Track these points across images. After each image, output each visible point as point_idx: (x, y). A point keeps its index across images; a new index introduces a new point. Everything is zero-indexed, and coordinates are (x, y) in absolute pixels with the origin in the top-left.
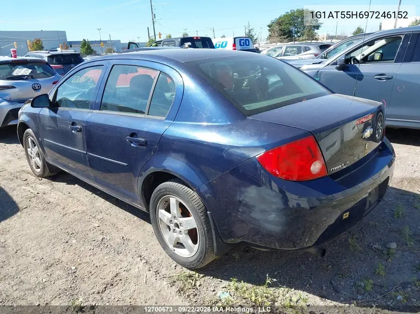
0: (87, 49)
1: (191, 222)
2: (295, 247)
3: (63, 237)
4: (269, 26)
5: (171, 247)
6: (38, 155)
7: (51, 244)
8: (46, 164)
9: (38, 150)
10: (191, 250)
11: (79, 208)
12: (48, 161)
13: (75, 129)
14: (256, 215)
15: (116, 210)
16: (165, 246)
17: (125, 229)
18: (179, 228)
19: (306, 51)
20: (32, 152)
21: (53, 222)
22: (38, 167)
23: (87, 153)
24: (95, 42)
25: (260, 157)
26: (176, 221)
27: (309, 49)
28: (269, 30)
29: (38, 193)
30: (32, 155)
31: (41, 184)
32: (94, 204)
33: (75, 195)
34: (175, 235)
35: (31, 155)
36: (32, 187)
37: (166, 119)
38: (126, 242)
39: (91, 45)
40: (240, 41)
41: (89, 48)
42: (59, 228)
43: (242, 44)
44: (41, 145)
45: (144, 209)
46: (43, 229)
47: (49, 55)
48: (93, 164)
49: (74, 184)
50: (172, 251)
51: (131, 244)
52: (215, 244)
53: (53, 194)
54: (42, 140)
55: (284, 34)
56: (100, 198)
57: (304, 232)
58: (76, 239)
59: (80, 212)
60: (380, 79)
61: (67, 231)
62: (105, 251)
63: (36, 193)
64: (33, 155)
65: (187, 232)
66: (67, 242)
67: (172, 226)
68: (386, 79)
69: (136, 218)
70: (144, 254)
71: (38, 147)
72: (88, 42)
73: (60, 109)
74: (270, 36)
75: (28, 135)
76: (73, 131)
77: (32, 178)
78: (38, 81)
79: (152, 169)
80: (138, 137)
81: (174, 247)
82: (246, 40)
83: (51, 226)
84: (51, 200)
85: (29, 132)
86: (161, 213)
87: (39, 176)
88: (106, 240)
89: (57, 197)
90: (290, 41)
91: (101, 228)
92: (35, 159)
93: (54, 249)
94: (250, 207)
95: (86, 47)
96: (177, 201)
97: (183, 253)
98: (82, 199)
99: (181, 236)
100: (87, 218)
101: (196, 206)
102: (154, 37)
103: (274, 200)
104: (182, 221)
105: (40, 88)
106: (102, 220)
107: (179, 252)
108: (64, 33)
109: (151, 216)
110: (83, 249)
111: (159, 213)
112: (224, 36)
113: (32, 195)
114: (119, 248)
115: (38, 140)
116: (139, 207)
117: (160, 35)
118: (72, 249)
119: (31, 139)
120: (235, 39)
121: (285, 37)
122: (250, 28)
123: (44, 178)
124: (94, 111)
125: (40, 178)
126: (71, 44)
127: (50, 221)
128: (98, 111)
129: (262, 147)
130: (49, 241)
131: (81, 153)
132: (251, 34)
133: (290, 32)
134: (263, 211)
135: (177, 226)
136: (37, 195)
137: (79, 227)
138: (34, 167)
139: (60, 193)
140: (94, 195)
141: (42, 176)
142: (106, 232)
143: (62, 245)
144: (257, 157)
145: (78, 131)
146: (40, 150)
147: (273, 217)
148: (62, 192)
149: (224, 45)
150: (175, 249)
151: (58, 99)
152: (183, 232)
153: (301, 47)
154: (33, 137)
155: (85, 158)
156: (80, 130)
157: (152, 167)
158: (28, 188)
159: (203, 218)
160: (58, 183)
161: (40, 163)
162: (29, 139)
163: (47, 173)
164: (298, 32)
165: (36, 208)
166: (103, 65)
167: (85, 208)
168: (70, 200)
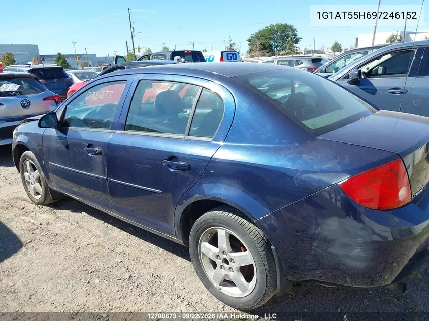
0: (62, 63)
1: (246, 257)
2: (372, 284)
3: (83, 276)
4: (249, 40)
5: (216, 285)
6: (39, 180)
7: (70, 285)
8: (48, 190)
9: (38, 174)
10: (244, 289)
11: (94, 240)
12: (51, 187)
13: (92, 152)
14: (335, 250)
15: (135, 241)
16: (208, 284)
17: (152, 264)
18: (228, 263)
19: (298, 65)
20: (31, 176)
21: (66, 258)
22: (38, 194)
23: (107, 179)
24: (70, 55)
25: (344, 184)
26: (225, 256)
27: (301, 63)
28: (249, 44)
29: (41, 224)
30: (30, 181)
31: (42, 213)
32: (109, 235)
33: (85, 224)
34: (223, 272)
35: (28, 180)
36: (32, 216)
37: (214, 140)
38: (158, 280)
39: (66, 59)
40: (228, 56)
41: (64, 62)
42: (75, 266)
43: (230, 58)
44: (45, 169)
45: (181, 242)
46: (56, 268)
47: (30, 69)
48: (114, 190)
49: (81, 212)
50: (217, 290)
51: (164, 282)
52: (279, 283)
53: (58, 225)
54: (47, 163)
55: (265, 48)
56: (114, 227)
57: (384, 269)
58: (99, 278)
59: (94, 245)
60: (394, 93)
61: (85, 268)
62: (136, 292)
63: (38, 224)
64: (33, 180)
65: (239, 269)
66: (89, 283)
67: (219, 262)
68: (400, 93)
69: (161, 250)
70: (183, 294)
71: (39, 171)
72: (63, 55)
73: (71, 129)
74: (251, 50)
75: (28, 157)
76: (90, 154)
77: (30, 207)
78: (28, 97)
79: (197, 197)
80: (178, 161)
81: (220, 285)
82: (233, 54)
83: (64, 263)
84: (59, 232)
85: (27, 154)
86: (204, 246)
87: (38, 204)
88: (134, 279)
89: (64, 227)
90: (272, 55)
91: (125, 262)
92: (34, 185)
93: (75, 292)
94: (327, 241)
95: (62, 61)
96: (226, 232)
97: (233, 292)
98: (93, 229)
99: (231, 274)
100: (105, 251)
101: (255, 239)
102: (133, 51)
103: (361, 233)
104: (234, 257)
105: (29, 105)
106: (122, 253)
107: (228, 291)
108: (36, 47)
109: (191, 251)
110: (109, 290)
111: (201, 247)
112: (205, 50)
113: (35, 227)
114: (152, 287)
115: (41, 164)
116: (174, 239)
117: (139, 49)
118: (96, 291)
119: (30, 162)
120: (222, 53)
121: (267, 51)
122: (232, 42)
123: (46, 205)
124: (118, 132)
125: (40, 207)
126: (43, 58)
127: (62, 257)
128: (122, 132)
129: (346, 172)
130: (67, 283)
131: (99, 178)
132: (232, 48)
133: (270, 46)
134: (345, 246)
135: (226, 261)
136: (40, 226)
137: (98, 264)
138: (32, 193)
139: (67, 223)
140: (106, 224)
141: (42, 203)
142: (131, 267)
143: (84, 287)
144: (339, 183)
145: (97, 154)
146: (42, 174)
147: (357, 252)
148: (69, 222)
149: (211, 59)
150: (221, 287)
151: (66, 117)
152: (234, 269)
153: (293, 61)
154: (33, 160)
155: (104, 184)
156: (100, 153)
157: (197, 195)
158: (28, 218)
159: (263, 253)
160: (61, 211)
161: (41, 189)
162: (28, 163)
163: (50, 199)
164: (277, 46)
165: (42, 242)
166: (126, 80)
167: (100, 240)
168: (80, 230)
